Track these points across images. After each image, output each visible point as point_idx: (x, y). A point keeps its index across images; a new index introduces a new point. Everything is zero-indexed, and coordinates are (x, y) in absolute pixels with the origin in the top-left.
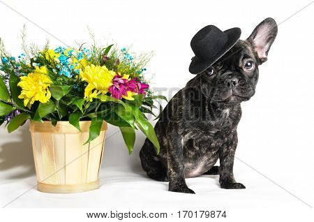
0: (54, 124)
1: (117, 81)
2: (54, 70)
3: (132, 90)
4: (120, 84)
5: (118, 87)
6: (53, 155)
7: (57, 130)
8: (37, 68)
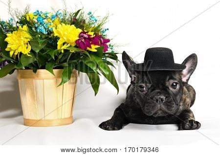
0: (35, 71)
1: (82, 36)
2: (34, 29)
3: (95, 44)
4: (85, 38)
5: (83, 40)
6: (34, 96)
7: (38, 77)
8: (20, 27)
